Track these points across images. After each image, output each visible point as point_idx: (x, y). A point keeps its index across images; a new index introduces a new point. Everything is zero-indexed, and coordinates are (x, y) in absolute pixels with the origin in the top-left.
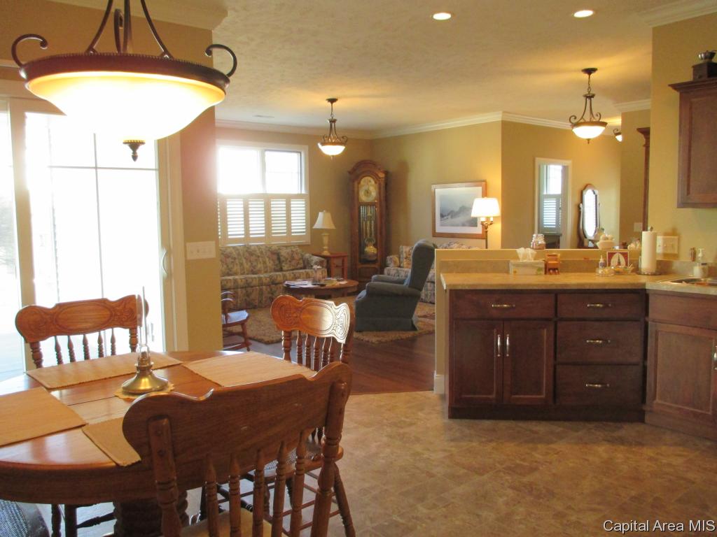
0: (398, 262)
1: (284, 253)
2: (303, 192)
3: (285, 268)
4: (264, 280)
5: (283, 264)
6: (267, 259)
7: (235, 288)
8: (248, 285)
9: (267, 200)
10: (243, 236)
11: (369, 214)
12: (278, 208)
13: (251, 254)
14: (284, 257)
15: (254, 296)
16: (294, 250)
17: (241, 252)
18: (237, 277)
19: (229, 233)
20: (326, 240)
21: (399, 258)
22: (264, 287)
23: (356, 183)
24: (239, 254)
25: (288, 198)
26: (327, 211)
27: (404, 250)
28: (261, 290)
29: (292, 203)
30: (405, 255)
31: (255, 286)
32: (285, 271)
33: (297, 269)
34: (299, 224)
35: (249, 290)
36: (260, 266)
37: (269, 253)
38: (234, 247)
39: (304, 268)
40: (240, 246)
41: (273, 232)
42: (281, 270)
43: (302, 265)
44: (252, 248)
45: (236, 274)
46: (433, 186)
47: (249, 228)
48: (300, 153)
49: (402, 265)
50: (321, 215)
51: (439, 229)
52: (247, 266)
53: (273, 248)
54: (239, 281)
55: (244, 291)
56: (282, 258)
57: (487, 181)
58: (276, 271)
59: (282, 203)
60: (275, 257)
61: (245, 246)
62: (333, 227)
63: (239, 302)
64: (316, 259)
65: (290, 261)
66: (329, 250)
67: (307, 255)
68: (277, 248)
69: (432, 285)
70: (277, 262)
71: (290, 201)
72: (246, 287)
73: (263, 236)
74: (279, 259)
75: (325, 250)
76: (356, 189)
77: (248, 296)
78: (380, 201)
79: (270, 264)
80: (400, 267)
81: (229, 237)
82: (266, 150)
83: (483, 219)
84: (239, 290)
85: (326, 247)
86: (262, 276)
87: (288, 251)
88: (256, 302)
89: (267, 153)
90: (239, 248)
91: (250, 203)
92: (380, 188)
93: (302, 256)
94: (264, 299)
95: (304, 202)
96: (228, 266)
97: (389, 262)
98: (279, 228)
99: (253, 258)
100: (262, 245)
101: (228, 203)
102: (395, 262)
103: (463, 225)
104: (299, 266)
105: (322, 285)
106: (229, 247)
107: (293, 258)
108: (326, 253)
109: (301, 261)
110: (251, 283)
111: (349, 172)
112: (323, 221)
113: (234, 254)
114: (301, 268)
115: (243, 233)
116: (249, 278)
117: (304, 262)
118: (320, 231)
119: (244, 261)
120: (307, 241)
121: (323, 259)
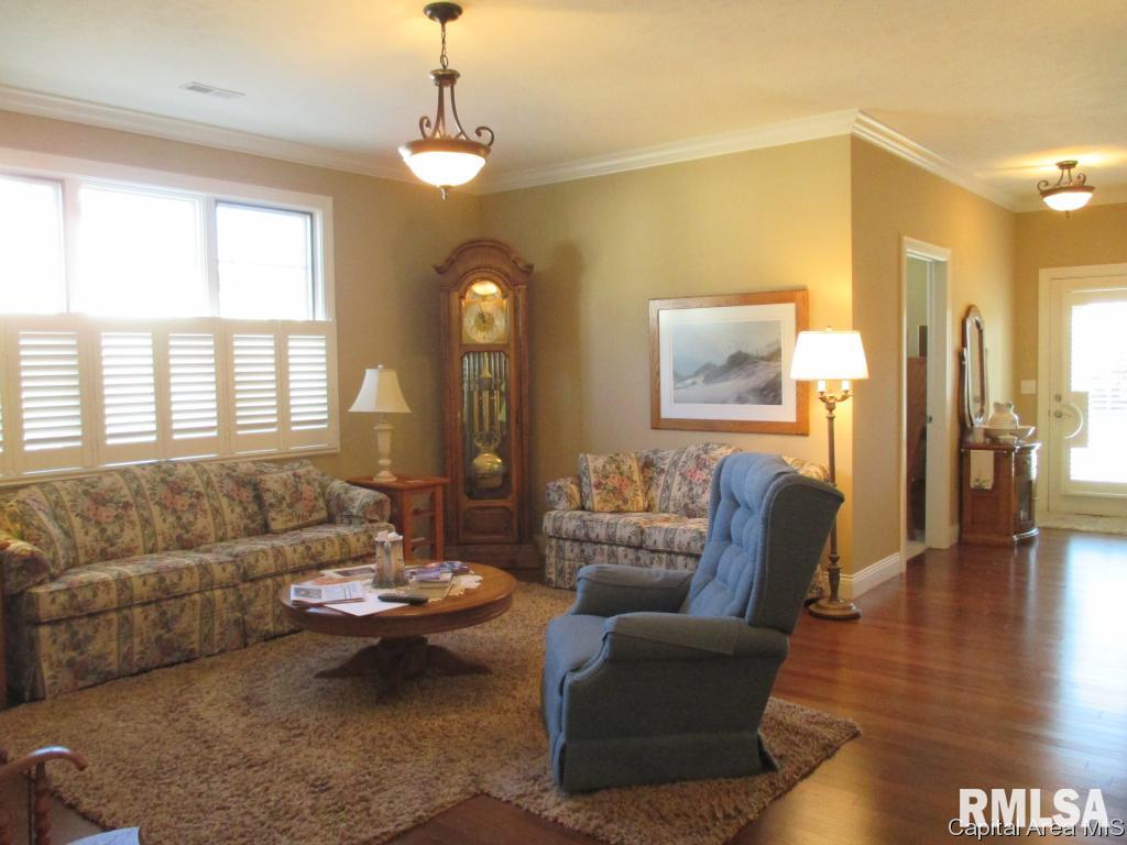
0: (577, 496)
1: (274, 481)
2: (321, 316)
3: (275, 526)
4: (218, 573)
5: (272, 514)
6: (225, 502)
7: (126, 604)
8: (165, 593)
9: (223, 336)
10: (153, 438)
11: (486, 374)
12: (253, 358)
13: (176, 489)
14: (275, 494)
15: (189, 622)
16: (301, 471)
17: (146, 486)
18: (128, 570)
19: (109, 431)
20: (384, 443)
21: (579, 485)
22: (218, 593)
23: (456, 295)
24: (138, 493)
25: (282, 332)
26: (388, 367)
27: (591, 466)
28: (209, 602)
29: (291, 344)
30: (594, 479)
31: (190, 594)
32: (276, 533)
33: (308, 525)
34: (311, 400)
35: (172, 607)
36: (203, 523)
37: (229, 485)
38: (124, 472)
39: (330, 520)
40: (142, 467)
41: (239, 422)
42: (265, 530)
43: (323, 514)
44: (181, 470)
45: (127, 553)
46: (654, 305)
47: (170, 413)
48: (311, 215)
49: (588, 504)
50: (371, 377)
51: (669, 411)
52: (163, 525)
53: (243, 468)
54: (137, 583)
55: (153, 614)
56: (268, 498)
57: (809, 288)
58: (250, 533)
59: (266, 344)
60: (247, 494)
61: (158, 466)
62: (403, 408)
63: (138, 648)
64: (362, 496)
65: (290, 506)
66: (391, 468)
67: (337, 485)
68: (254, 468)
69: (691, 562)
70: (253, 508)
71: (287, 340)
72: (158, 601)
73: (214, 434)
74: (258, 498)
75: (383, 468)
76: (455, 313)
77: (166, 626)
78: (517, 341)
79: (232, 514)
80: (583, 508)
81: (110, 442)
82: (218, 202)
83: (821, 387)
84: (137, 611)
85: (385, 462)
86: (209, 558)
87: (284, 475)
88: (194, 642)
89: (223, 212)
90: (139, 472)
91: (172, 343)
92: (515, 309)
93: (323, 487)
94: (217, 629)
95: (323, 344)
96: (103, 531)
97: (554, 496)
98: (257, 410)
99: (183, 501)
100: (208, 461)
101: (104, 342)
102: (570, 498)
103: (741, 400)
104: (317, 516)
105: (415, 602)
106: (109, 472)
107: (297, 496)
108: (385, 477)
109: (321, 503)
110: (175, 585)
111: (440, 270)
112: (377, 392)
113: (126, 494)
114: (320, 523)
115: (153, 427)
116: (169, 570)
117: (328, 502)
118: (369, 419)
119: (156, 510)
120: (332, 443)
121: (382, 496)
